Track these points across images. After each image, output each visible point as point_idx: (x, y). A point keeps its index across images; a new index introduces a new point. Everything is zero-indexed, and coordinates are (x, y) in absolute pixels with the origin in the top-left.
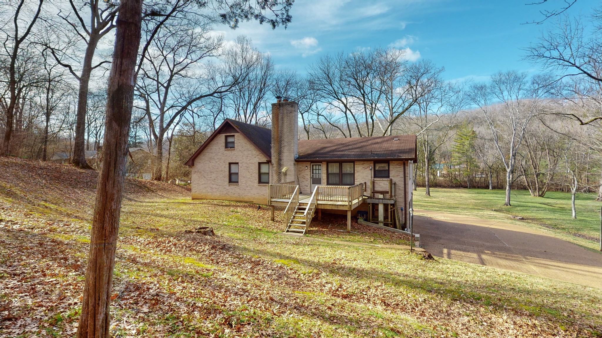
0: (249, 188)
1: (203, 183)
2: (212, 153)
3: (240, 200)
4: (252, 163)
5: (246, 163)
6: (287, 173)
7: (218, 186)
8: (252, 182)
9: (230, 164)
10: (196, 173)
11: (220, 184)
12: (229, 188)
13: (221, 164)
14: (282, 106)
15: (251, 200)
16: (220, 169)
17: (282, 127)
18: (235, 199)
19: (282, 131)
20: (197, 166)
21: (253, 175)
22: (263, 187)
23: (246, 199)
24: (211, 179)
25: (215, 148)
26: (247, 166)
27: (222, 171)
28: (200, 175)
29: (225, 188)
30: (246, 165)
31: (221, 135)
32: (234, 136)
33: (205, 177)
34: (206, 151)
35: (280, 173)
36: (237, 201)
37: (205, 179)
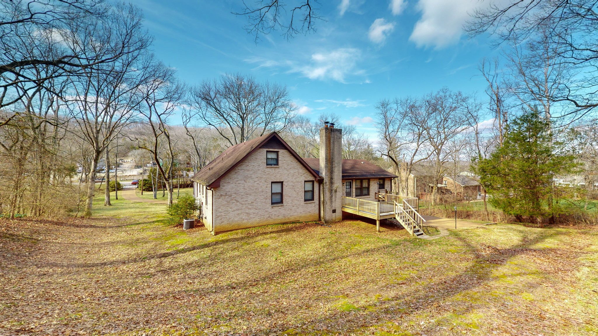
0: (295, 208)
1: (235, 209)
2: (248, 171)
3: (286, 221)
4: (298, 182)
5: (292, 182)
6: (338, 190)
7: (257, 211)
8: (298, 201)
9: (272, 183)
10: (223, 197)
11: (259, 207)
12: (273, 210)
13: (261, 184)
14: (333, 131)
15: (297, 219)
16: (260, 190)
17: (333, 149)
18: (279, 221)
19: (333, 153)
20: (224, 188)
21: (299, 194)
22: (309, 204)
23: (292, 219)
24: (246, 202)
25: (253, 164)
26: (293, 185)
27: (263, 192)
28: (229, 200)
29: (266, 211)
30: (292, 184)
31: (261, 149)
32: (277, 152)
33: (237, 201)
34: (239, 168)
35: (332, 190)
36: (284, 224)
37: (238, 203)
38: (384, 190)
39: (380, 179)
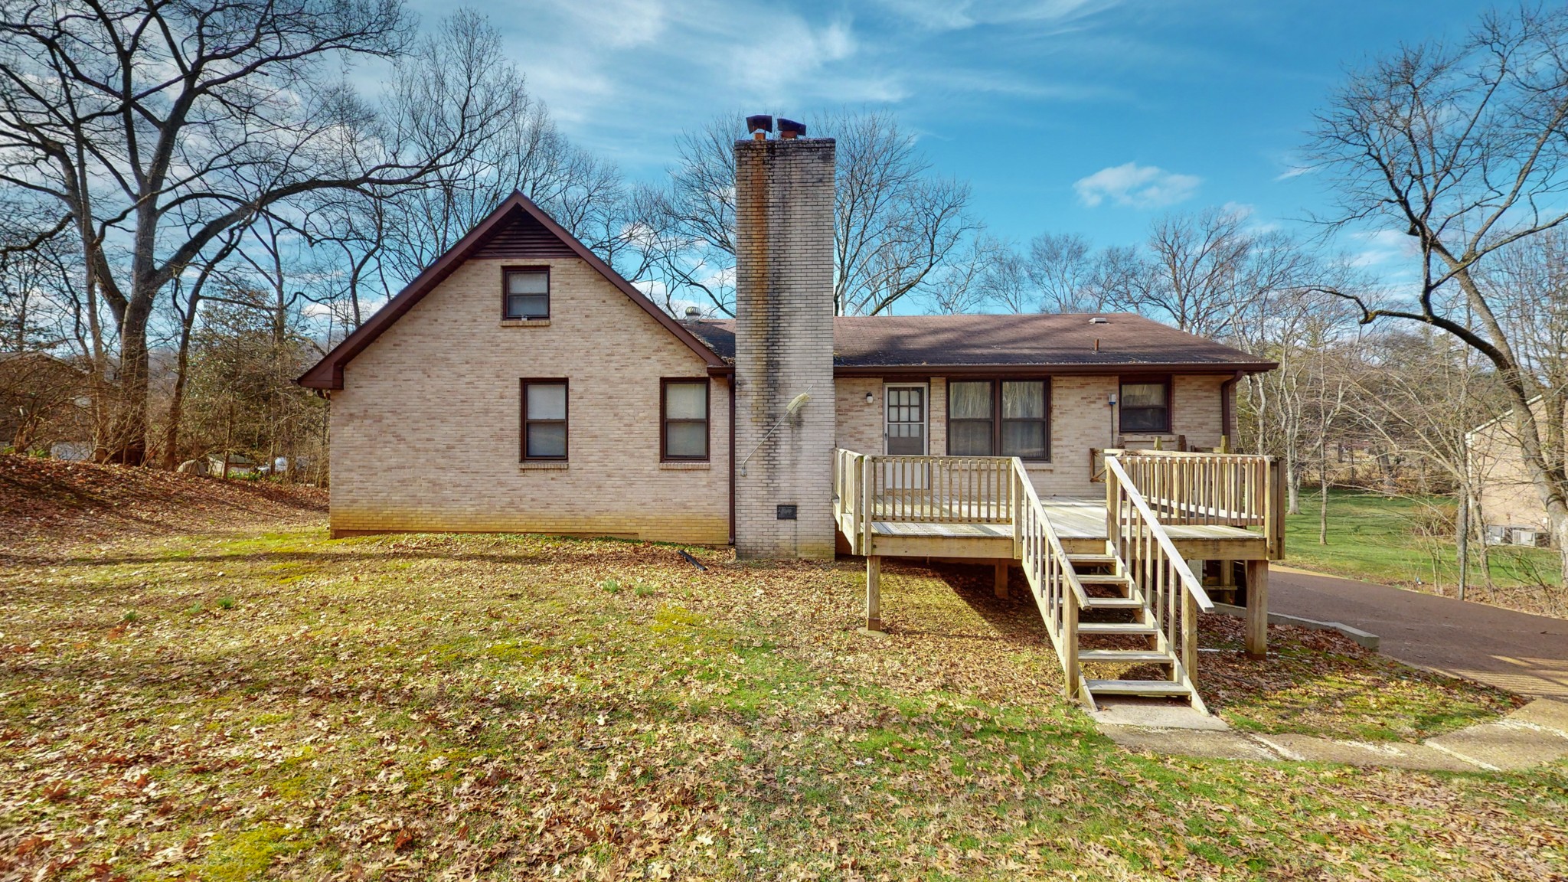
0: (617, 481)
1: (393, 462)
2: (436, 337)
3: (577, 528)
4: (631, 382)
5: (605, 380)
6: (806, 417)
7: (466, 479)
8: (632, 456)
9: (526, 383)
10: (357, 422)
11: (474, 466)
12: (523, 480)
13: (482, 385)
14: (783, 154)
15: (627, 529)
16: (479, 405)
17: (783, 235)
18: (550, 526)
19: (781, 252)
20: (360, 392)
21: (636, 428)
22: (682, 475)
23: (605, 524)
24: (430, 445)
25: (452, 315)
26: (610, 391)
27: (487, 412)
28: (373, 432)
29: (500, 484)
30: (604, 387)
31: (482, 264)
32: (545, 269)
33: (400, 439)
34: (407, 329)
35: (774, 417)
36: (565, 537)
37: (402, 446)
38: (1173, 438)
39: (1129, 376)
